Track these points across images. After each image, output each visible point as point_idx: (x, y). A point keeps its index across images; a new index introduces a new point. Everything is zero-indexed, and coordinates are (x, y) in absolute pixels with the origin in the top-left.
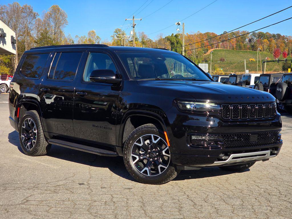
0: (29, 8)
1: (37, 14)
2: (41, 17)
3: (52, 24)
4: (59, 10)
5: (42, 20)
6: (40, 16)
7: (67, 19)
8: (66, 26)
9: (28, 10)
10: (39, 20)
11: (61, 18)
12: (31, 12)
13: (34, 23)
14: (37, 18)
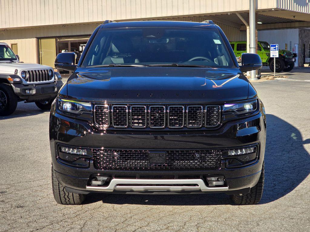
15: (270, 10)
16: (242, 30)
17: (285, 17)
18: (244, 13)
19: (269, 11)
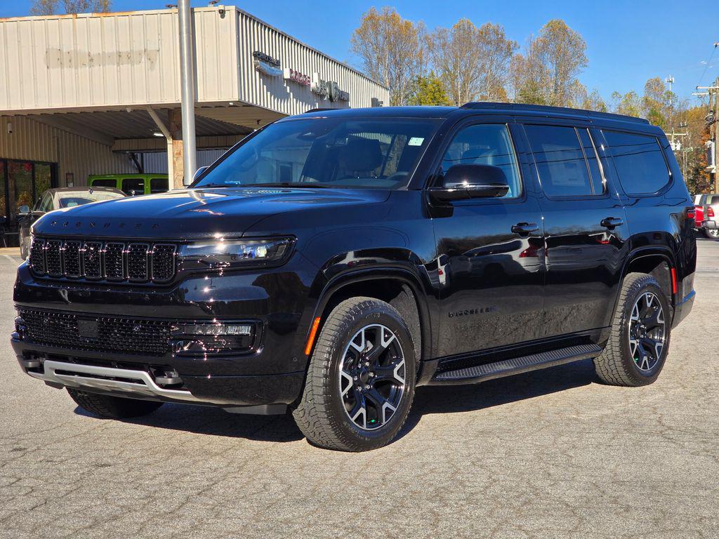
0: (496, 32)
1: (515, 44)
2: (523, 52)
3: (550, 67)
4: (565, 30)
5: (525, 57)
6: (521, 49)
7: (585, 52)
8: (582, 69)
9: (493, 37)
10: (519, 58)
11: (570, 50)
12: (501, 40)
13: (508, 66)
14: (516, 53)
15: (220, 106)
16: (117, 149)
17: (235, 122)
18: (162, 109)
19: (216, 107)
